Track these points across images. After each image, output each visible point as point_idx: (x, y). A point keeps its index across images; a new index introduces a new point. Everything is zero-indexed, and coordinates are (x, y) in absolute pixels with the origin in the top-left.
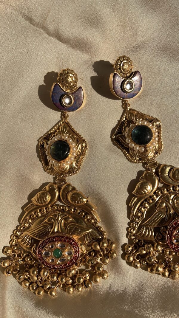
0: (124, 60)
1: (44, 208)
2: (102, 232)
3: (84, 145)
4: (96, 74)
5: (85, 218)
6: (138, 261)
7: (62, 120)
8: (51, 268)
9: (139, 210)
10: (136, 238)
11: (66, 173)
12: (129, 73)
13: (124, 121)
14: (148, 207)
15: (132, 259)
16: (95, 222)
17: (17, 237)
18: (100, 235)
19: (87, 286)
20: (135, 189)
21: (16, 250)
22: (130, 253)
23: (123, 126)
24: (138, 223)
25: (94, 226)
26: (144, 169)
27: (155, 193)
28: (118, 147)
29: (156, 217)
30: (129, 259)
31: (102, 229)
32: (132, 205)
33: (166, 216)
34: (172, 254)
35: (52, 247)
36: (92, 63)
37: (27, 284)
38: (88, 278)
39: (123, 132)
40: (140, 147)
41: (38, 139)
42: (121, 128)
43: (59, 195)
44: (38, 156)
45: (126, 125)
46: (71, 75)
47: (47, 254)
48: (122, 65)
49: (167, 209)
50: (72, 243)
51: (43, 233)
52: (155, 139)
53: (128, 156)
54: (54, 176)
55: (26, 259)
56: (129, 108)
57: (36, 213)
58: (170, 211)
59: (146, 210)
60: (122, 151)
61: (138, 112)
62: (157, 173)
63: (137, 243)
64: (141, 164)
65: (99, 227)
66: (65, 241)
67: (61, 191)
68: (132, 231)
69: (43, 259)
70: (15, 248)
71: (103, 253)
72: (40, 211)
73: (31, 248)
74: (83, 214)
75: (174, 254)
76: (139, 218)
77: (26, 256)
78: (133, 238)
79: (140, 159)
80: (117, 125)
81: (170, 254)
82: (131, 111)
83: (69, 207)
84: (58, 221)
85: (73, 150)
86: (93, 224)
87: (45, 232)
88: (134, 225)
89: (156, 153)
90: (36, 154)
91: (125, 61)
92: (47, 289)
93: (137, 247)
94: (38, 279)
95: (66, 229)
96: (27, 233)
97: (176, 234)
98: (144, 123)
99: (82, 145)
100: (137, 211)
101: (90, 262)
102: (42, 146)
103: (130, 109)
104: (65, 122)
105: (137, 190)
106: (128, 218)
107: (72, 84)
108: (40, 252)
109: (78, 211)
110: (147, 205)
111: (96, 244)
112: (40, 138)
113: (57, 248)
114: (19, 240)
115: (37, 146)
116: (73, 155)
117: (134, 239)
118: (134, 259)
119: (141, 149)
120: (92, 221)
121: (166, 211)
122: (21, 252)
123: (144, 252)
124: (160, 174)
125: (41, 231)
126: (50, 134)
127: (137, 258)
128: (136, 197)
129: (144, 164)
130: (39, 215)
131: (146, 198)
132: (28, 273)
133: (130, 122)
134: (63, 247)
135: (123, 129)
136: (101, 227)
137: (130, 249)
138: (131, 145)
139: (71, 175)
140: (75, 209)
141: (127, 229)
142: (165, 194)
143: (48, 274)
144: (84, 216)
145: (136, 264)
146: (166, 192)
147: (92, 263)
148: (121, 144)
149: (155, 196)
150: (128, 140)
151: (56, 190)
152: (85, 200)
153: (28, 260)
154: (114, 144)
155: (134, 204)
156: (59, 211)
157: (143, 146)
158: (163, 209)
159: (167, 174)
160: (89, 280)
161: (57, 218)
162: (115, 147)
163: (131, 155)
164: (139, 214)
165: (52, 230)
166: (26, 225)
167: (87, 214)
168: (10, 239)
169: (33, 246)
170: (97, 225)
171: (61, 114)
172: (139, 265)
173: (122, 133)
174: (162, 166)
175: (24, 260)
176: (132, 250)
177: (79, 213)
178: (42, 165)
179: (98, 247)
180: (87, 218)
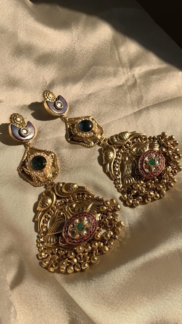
0: (47, 92)
1: (50, 210)
2: (101, 199)
3: (53, 154)
4: (33, 111)
5: (84, 198)
6: (136, 200)
7: (26, 148)
8: (82, 242)
9: (115, 171)
10: (125, 188)
11: (51, 178)
12: (54, 99)
13: (69, 127)
14: (119, 166)
15: (131, 202)
16: (92, 196)
17: (42, 242)
18: (101, 202)
19: (115, 238)
20: (104, 159)
21: (47, 251)
22: (128, 199)
23: (70, 131)
24: (119, 178)
25: (93, 199)
26: (101, 147)
27: (117, 155)
28: (76, 144)
29: (127, 168)
30: (129, 202)
31: (99, 197)
32: (108, 170)
33: (132, 164)
34: (152, 183)
35: (74, 225)
36: (27, 106)
37: (72, 268)
38: (112, 233)
39: (73, 133)
40: (89, 133)
41: (17, 169)
42: (70, 133)
43: (56, 195)
44: (24, 179)
45: (72, 128)
46: (18, 116)
47: (73, 233)
48: (48, 95)
49: (130, 159)
50: (85, 215)
51: (60, 225)
52: (95, 125)
53: (86, 145)
54: (44, 186)
55: (59, 252)
56: (67, 119)
57: (47, 217)
58: (133, 159)
59: (119, 168)
60: (80, 144)
61: (74, 118)
62: (110, 143)
63: (128, 191)
64: (97, 145)
65: (96, 198)
66: (80, 216)
67: (55, 190)
68: (119, 185)
69: (73, 239)
70: (46, 251)
71: (111, 210)
72: (49, 213)
73: (58, 242)
74: (81, 196)
75: (153, 182)
76: (118, 175)
77: (58, 251)
78: (122, 189)
79: (94, 143)
80: (67, 132)
81: (151, 184)
82: (70, 120)
83: (68, 198)
84: (66, 211)
85: (47, 158)
86: (91, 199)
87: (61, 224)
88: (118, 181)
89: (102, 134)
90: (22, 180)
91: (49, 93)
92: (89, 260)
93: (129, 192)
94: (77, 260)
95: (75, 212)
96: (48, 235)
97: (145, 167)
98: (82, 119)
99: (51, 155)
100: (114, 172)
101: (106, 220)
102: (23, 171)
103: (69, 119)
104: (30, 148)
105: (105, 159)
106: (111, 180)
107: (22, 122)
108: (67, 236)
109: (76, 197)
110: (117, 165)
111: (102, 206)
112: (18, 168)
113: (78, 224)
114: (45, 244)
115: (19, 174)
116: (49, 161)
117: (124, 189)
118: (133, 201)
119: (91, 134)
120: (90, 196)
121: (130, 161)
122: (52, 251)
123: (135, 192)
124: (112, 143)
125: (58, 225)
126: (24, 161)
127: (134, 198)
128: (107, 164)
129: (99, 144)
130: (49, 217)
131: (113, 160)
132: (67, 259)
133: (73, 126)
134: (81, 221)
135: (72, 132)
136: (98, 197)
137: (125, 196)
138: (83, 135)
139: (56, 178)
140: (73, 197)
141: (116, 187)
142: (123, 153)
143: (83, 249)
144: (82, 197)
145: (136, 203)
146: (123, 152)
147: (108, 219)
148: (77, 141)
149: (118, 157)
150: (80, 134)
151: (51, 192)
152: (75, 186)
153: (61, 252)
154: (72, 143)
155: (109, 169)
156: (63, 205)
157: (91, 132)
158: (128, 161)
159: (116, 140)
160: (113, 234)
161: (64, 210)
162: (74, 145)
163: (87, 144)
164: (117, 173)
165: (66, 220)
166: (43, 230)
167: (83, 194)
168: (38, 248)
169: (59, 239)
170: (95, 197)
171: (24, 146)
172: (138, 202)
173: (73, 135)
174: (110, 139)
175: (58, 254)
176: (128, 196)
177: (78, 198)
178: (31, 184)
179: (105, 208)
180: (85, 197)
